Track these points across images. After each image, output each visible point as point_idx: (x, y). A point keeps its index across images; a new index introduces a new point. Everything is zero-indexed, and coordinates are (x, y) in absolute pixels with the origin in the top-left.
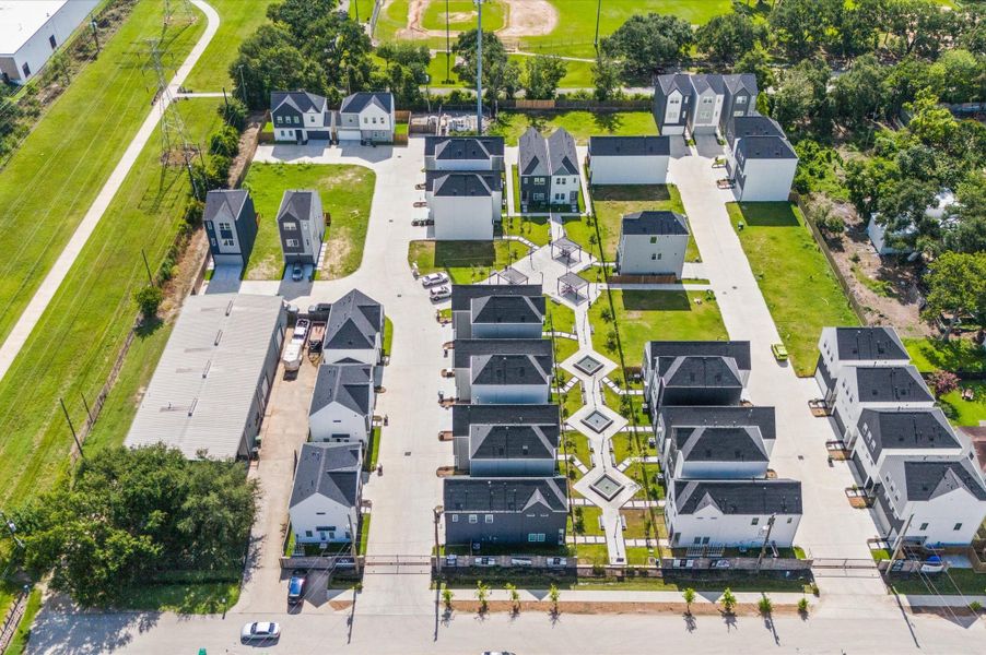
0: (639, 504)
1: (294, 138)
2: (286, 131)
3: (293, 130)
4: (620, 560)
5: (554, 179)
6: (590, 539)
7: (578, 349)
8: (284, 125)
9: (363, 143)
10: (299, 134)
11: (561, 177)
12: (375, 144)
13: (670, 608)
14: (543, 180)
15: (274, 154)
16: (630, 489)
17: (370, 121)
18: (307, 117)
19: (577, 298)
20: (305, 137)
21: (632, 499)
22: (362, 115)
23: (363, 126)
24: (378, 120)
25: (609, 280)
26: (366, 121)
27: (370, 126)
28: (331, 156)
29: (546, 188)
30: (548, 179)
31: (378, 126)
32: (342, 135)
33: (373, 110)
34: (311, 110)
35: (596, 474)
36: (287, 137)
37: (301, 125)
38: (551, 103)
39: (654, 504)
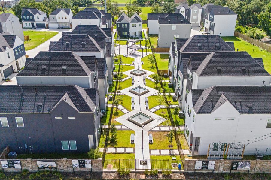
0: (162, 128)
1: (31, 26)
2: (28, 23)
3: (30, 22)
4: (144, 162)
5: (131, 24)
6: (121, 150)
7: (134, 68)
8: (26, 20)
9: (59, 28)
10: (33, 24)
11: (134, 24)
12: (63, 28)
14: (126, 25)
17: (61, 18)
18: (35, 17)
20: (35, 26)
21: (159, 126)
22: (58, 16)
23: (58, 21)
24: (64, 18)
26: (59, 19)
27: (61, 21)
28: (44, 30)
30: (128, 24)
31: (64, 21)
32: (50, 25)
33: (62, 13)
34: (37, 14)
36: (28, 26)
37: (33, 20)
39: (177, 128)
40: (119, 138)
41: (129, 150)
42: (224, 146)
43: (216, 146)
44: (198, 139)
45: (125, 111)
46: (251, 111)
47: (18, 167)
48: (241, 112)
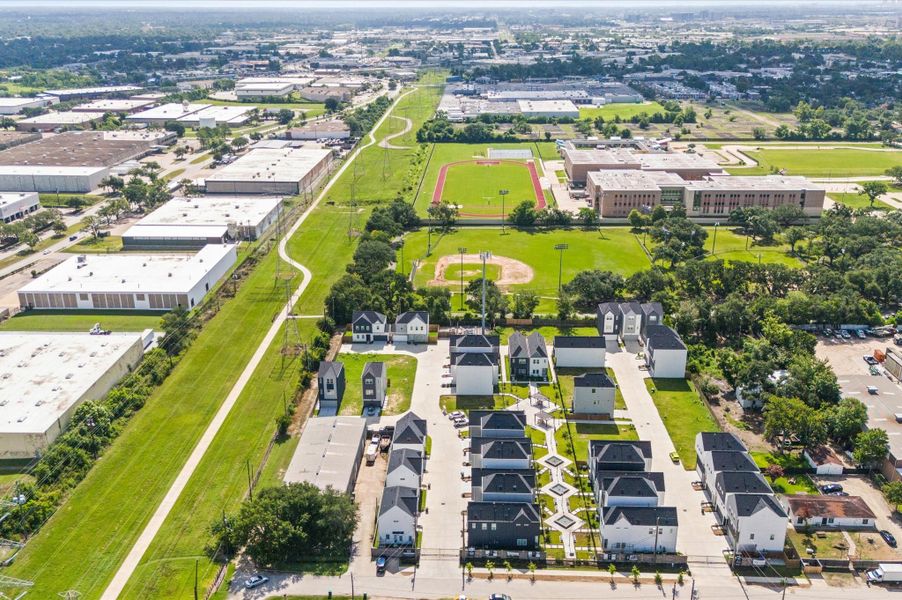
0: (583, 531)
1: (365, 340)
2: (361, 335)
3: (365, 335)
4: (572, 555)
5: (532, 360)
6: (555, 547)
7: (548, 453)
8: (360, 331)
9: (409, 343)
10: (368, 337)
11: (536, 359)
12: (416, 343)
13: (602, 579)
14: (524, 360)
15: (352, 349)
16: (579, 524)
17: (414, 328)
18: (374, 326)
19: (547, 427)
20: (372, 339)
21: (580, 528)
22: (409, 325)
23: (409, 332)
24: (419, 328)
25: (568, 417)
26: (412, 329)
27: (414, 332)
28: (389, 350)
29: (526, 366)
30: (528, 360)
31: (419, 332)
32: (396, 338)
33: (416, 322)
34: (378, 322)
35: (558, 515)
36: (361, 339)
37: (371, 331)
38: (530, 321)
39: (594, 531)
40: (552, 538)
41: (561, 547)
42: (624, 545)
43: (618, 545)
44: (606, 540)
45: (551, 513)
46: (638, 523)
47: (495, 555)
48: (633, 524)
